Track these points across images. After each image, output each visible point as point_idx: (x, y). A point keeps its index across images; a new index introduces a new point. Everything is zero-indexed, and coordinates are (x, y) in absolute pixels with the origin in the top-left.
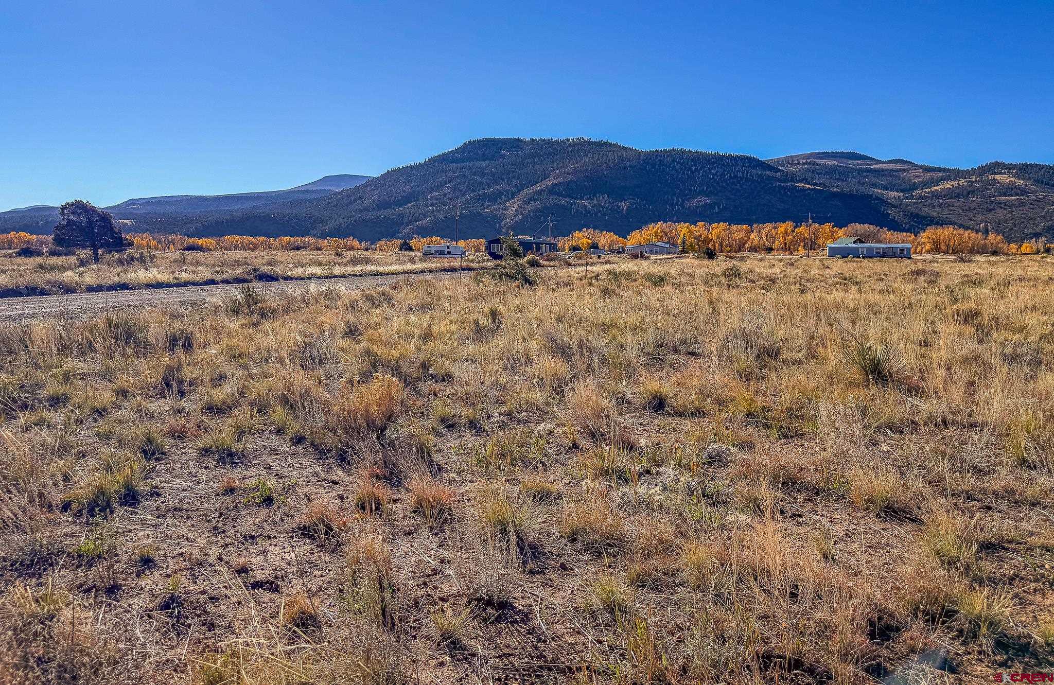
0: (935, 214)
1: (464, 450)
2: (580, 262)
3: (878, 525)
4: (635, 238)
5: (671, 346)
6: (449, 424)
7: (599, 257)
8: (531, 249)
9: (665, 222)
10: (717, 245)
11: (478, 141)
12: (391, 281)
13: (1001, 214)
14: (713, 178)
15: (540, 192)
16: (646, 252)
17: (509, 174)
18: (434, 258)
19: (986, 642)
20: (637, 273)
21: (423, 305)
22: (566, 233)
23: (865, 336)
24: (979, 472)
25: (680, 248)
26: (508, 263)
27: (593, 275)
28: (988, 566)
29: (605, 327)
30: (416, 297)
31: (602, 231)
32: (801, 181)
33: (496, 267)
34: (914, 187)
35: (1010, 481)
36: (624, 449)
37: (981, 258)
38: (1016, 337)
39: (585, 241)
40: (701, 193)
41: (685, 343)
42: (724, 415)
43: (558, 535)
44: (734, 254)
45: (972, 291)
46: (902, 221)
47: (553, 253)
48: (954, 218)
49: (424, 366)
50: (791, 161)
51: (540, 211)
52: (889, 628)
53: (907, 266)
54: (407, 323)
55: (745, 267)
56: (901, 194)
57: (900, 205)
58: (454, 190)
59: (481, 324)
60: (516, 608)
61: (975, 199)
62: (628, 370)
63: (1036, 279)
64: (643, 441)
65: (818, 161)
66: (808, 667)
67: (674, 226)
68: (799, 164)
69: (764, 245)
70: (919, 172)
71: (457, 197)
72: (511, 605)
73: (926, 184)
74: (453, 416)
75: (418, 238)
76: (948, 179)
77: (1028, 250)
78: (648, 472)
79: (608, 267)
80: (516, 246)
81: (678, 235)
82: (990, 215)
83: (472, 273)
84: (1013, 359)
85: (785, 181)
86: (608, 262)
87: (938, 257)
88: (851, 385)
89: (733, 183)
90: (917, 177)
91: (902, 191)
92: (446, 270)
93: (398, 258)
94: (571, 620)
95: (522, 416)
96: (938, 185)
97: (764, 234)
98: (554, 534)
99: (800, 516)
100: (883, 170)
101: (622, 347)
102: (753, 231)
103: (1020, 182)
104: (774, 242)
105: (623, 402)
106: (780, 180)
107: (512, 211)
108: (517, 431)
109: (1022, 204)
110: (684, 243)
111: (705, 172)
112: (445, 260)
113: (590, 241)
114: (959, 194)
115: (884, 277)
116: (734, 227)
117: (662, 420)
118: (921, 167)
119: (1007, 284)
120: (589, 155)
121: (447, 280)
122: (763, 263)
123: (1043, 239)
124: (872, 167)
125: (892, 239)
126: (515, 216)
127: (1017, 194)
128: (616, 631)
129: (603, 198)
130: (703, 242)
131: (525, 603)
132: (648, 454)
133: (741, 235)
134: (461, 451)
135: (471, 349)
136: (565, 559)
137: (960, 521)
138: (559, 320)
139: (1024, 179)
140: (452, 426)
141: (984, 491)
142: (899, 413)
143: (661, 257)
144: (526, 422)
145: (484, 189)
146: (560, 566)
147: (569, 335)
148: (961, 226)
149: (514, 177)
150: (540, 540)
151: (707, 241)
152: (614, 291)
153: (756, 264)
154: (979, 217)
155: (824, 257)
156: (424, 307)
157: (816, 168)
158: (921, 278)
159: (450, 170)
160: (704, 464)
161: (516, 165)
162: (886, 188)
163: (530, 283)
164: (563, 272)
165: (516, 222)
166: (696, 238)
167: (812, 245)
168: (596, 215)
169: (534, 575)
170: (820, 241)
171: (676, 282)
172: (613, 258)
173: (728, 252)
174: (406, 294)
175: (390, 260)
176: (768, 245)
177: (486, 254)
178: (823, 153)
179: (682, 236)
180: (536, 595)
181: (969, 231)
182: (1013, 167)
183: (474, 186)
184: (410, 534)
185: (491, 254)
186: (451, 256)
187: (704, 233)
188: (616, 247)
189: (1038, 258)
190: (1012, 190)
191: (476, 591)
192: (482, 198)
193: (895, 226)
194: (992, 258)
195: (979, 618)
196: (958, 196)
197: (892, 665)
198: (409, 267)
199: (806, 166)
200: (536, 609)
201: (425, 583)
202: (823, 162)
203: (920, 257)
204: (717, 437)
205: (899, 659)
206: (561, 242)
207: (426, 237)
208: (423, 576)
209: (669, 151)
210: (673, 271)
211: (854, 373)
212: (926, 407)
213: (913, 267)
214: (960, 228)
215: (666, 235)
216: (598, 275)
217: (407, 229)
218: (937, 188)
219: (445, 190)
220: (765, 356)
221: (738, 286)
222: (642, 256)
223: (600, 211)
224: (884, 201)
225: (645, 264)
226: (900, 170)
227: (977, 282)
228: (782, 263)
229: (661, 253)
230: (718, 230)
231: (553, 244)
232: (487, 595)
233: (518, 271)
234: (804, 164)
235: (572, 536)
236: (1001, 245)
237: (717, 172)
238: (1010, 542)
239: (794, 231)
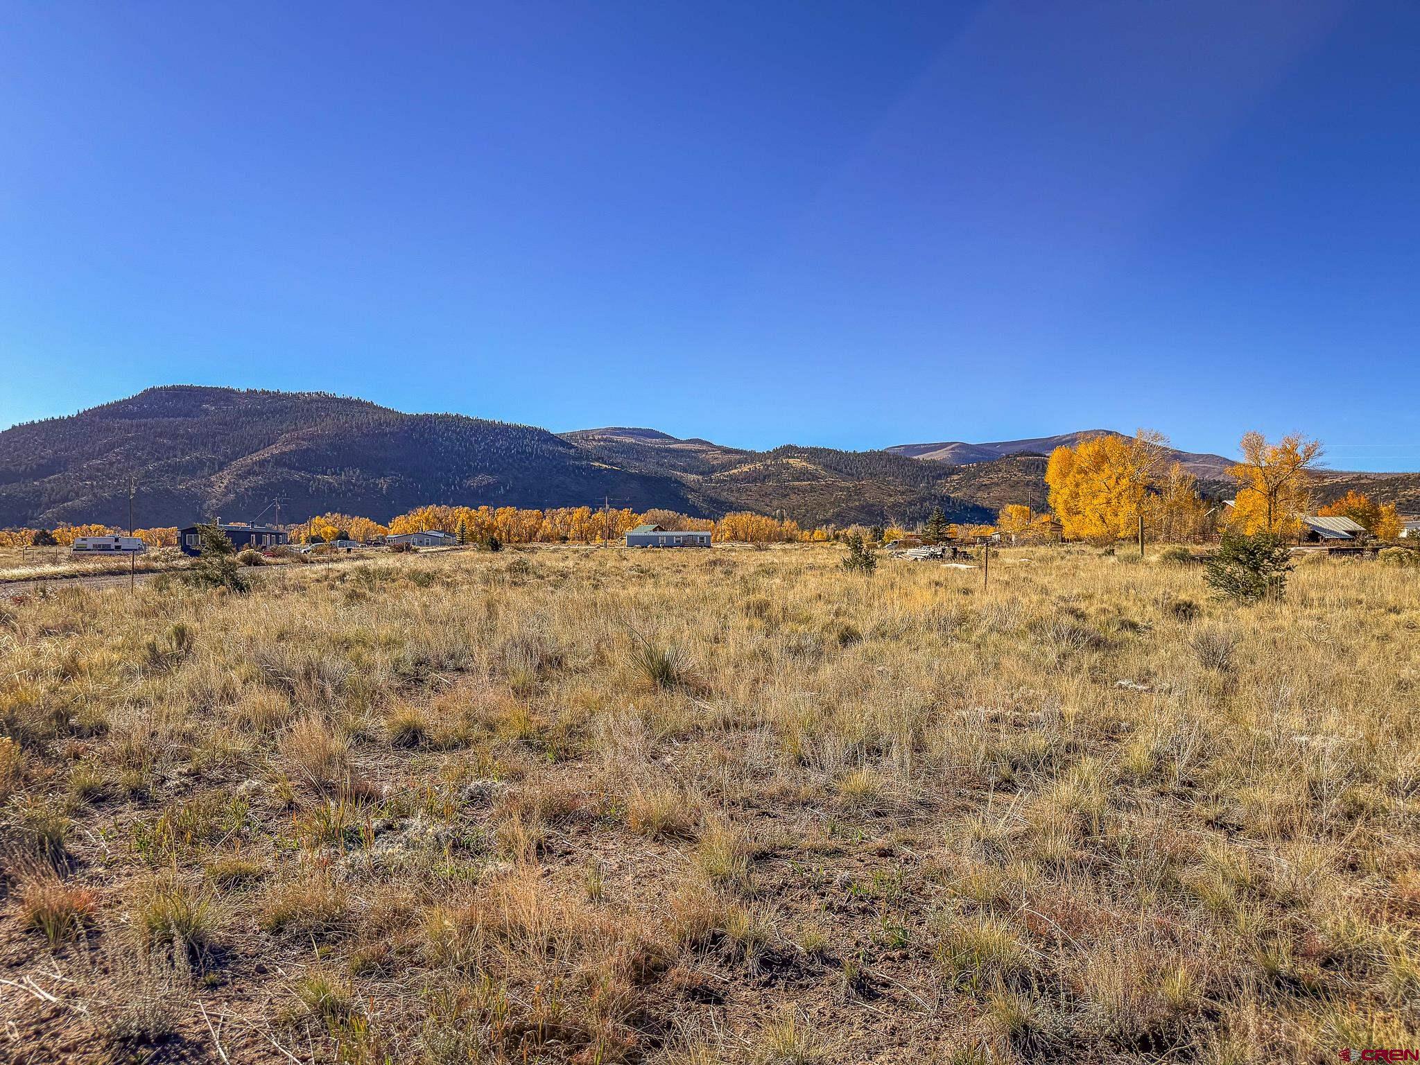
0: (733, 499)
1: (120, 832)
2: (321, 557)
3: (652, 850)
4: (399, 526)
5: (434, 662)
6: (98, 797)
7: (349, 550)
8: (249, 540)
9: (439, 505)
10: (504, 534)
11: (166, 389)
12: (12, 592)
13: (795, 499)
14: (497, 452)
15: (262, 463)
16: (414, 544)
17: (214, 436)
18: (94, 555)
19: (752, 963)
20: (399, 571)
21: (66, 626)
22: (303, 519)
23: (655, 636)
24: (757, 775)
25: (458, 538)
26: (213, 562)
27: (337, 574)
28: (759, 879)
29: (346, 644)
30: (56, 615)
31: (353, 517)
32: (597, 460)
33: (192, 567)
34: (713, 470)
35: (785, 782)
36: (356, 802)
37: (776, 546)
38: (801, 628)
39: (329, 529)
40: (484, 470)
41: (452, 657)
42: (494, 742)
43: (258, 929)
44: (524, 545)
45: (764, 581)
46: (702, 507)
47: (282, 547)
48: (751, 503)
49: (61, 716)
50: (586, 435)
51: (262, 488)
52: (657, 968)
53: (706, 555)
54: (38, 654)
55: (534, 560)
56: (700, 477)
57: (700, 489)
58: (127, 458)
59: (160, 650)
60: (183, 1039)
61: (771, 483)
62: (373, 698)
63: (825, 567)
64: (386, 788)
65: (615, 438)
66: (564, 1033)
67: (449, 511)
68: (594, 440)
69: (558, 534)
70: (717, 454)
71: (133, 468)
72: (176, 1036)
73: (725, 467)
74: (105, 785)
75: (67, 526)
76: (745, 462)
77: (820, 538)
78: (390, 827)
79: (359, 563)
80: (221, 537)
81: (455, 522)
82: (784, 501)
83: (151, 576)
84: (798, 651)
85: (580, 458)
86: (362, 557)
87: (737, 545)
88: (638, 692)
89: (521, 460)
90: (717, 459)
91: (702, 474)
92: (111, 573)
93: (30, 557)
94: (265, 1039)
95: (216, 774)
96: (736, 468)
97: (558, 520)
98: (251, 928)
99: (569, 853)
100: (682, 451)
101: (369, 669)
102: (545, 517)
103: (811, 467)
104: (569, 530)
105: (364, 739)
106: (575, 459)
107: (219, 488)
108: (205, 796)
109: (813, 489)
110: (463, 531)
111: (488, 444)
112: (109, 559)
113: (336, 530)
114: (756, 478)
115: (682, 568)
116: (524, 513)
117: (415, 759)
118: (719, 448)
119: (798, 572)
120: (333, 415)
121: (110, 587)
122: (556, 554)
123: (833, 525)
124: (671, 446)
125: (693, 526)
126: (225, 495)
127: (809, 480)
128: (327, 1040)
129: (354, 473)
130: (487, 530)
131: (198, 1029)
132: (391, 804)
133: (533, 522)
134: (116, 834)
135: (139, 686)
136: (265, 959)
137: (735, 833)
138: (281, 637)
139: (814, 464)
140: (103, 799)
141: (760, 796)
142: (684, 720)
143: (434, 550)
144: (220, 783)
145: (176, 457)
146: (256, 970)
147: (294, 657)
148: (758, 512)
149: (222, 441)
150: (229, 939)
151: (491, 528)
152: (364, 595)
153: (547, 557)
154: (775, 503)
155: (623, 547)
156: (67, 629)
157: (613, 446)
158: (718, 569)
159: (119, 429)
160: (464, 806)
161: (226, 425)
162: (685, 471)
163: (241, 589)
164: (294, 573)
165: (227, 504)
166: (477, 525)
167: (611, 534)
168: (345, 494)
169: (216, 989)
170: (618, 529)
171: (449, 580)
172: (368, 551)
173: (517, 542)
174: (39, 610)
175: (17, 559)
176: (562, 533)
177: (178, 548)
178: (620, 429)
179: (460, 523)
180: (215, 1016)
181: (766, 517)
182: (804, 451)
183: (159, 452)
184: (18, 964)
185: (185, 549)
186: (121, 552)
187: (488, 519)
188: (373, 537)
189: (827, 545)
190: (804, 474)
191: (120, 1028)
192: (175, 469)
193: (695, 513)
194: (788, 546)
195: (745, 937)
196: (755, 480)
197: (657, 1009)
198: (49, 569)
199: (602, 443)
200: (215, 1035)
201: (38, 1033)
202: (619, 438)
203: (719, 546)
204: (482, 771)
205: (664, 1001)
206: (293, 531)
207: (80, 525)
208: (36, 1023)
209: (442, 417)
210: (446, 567)
211: (642, 677)
212: (713, 709)
213: (712, 557)
214: (757, 514)
215: (440, 521)
216: (344, 575)
217: (49, 513)
218: (735, 471)
219: (111, 456)
220: (548, 667)
221: (524, 584)
222: (408, 549)
223: (350, 490)
224: (684, 485)
225: (411, 558)
226: (699, 451)
227: (769, 571)
228: (577, 555)
229: (434, 544)
230: (504, 516)
231: (281, 534)
232: (140, 1030)
233: (225, 572)
234: (599, 440)
235: (277, 926)
236: (795, 532)
237: (502, 445)
238: (782, 848)
239: (590, 518)
